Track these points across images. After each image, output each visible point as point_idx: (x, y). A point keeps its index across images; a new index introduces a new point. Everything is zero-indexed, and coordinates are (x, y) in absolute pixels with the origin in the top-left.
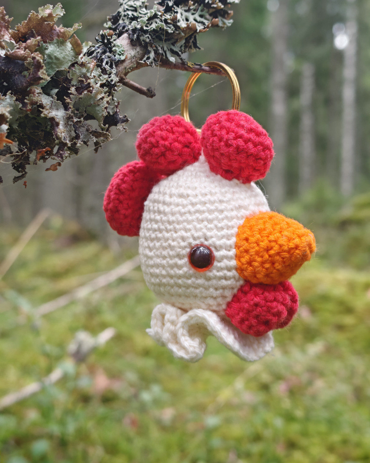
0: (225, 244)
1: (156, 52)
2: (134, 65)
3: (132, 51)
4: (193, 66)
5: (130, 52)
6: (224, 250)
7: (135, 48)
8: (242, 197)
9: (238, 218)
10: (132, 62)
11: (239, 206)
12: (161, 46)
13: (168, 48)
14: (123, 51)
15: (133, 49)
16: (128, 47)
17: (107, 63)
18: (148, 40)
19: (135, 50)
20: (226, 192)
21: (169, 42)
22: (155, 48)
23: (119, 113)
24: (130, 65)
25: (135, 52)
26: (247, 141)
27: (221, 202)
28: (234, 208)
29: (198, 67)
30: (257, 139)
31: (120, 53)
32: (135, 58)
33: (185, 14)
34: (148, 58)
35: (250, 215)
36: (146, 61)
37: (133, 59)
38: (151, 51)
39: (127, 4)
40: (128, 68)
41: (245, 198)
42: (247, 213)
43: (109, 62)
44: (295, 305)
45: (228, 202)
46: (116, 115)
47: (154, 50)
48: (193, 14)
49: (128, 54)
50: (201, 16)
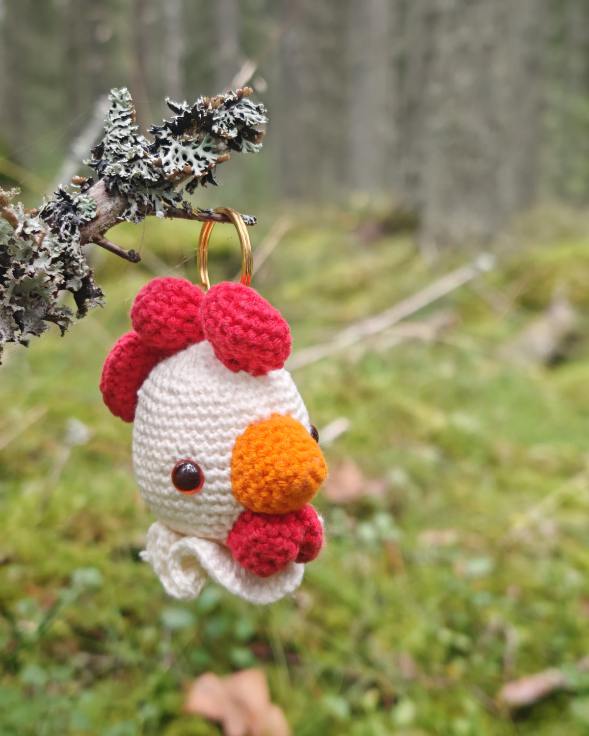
0: (217, 461)
1: (140, 204)
2: (113, 220)
3: (108, 203)
4: (199, 214)
5: (106, 205)
6: (216, 469)
7: (113, 199)
8: (247, 396)
9: (237, 427)
10: (108, 218)
11: (240, 410)
12: (148, 195)
13: (158, 197)
14: (94, 205)
15: (110, 200)
16: (103, 198)
17: (67, 227)
18: (126, 191)
19: (113, 202)
20: (226, 390)
21: (161, 188)
22: (138, 199)
23: (93, 284)
24: (105, 221)
25: (113, 204)
26: (247, 328)
27: (217, 404)
28: (233, 413)
29: (206, 215)
30: (263, 325)
31: (91, 209)
32: (112, 212)
33: (182, 149)
34: (129, 213)
35: (256, 421)
36: (126, 217)
37: (110, 213)
38: (131, 204)
39: (111, 133)
40: (103, 225)
41: (252, 398)
42: (252, 419)
43: (70, 225)
44: (314, 537)
45: (226, 404)
46: (89, 287)
47: (137, 202)
48: (194, 148)
49: (102, 208)
50: (206, 149)
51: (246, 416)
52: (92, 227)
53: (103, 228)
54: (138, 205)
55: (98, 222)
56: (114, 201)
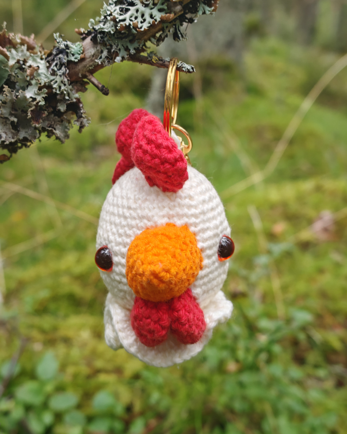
3: (92, 49)
4: (157, 62)
5: (91, 51)
7: (96, 46)
8: (151, 206)
9: (138, 228)
10: (92, 60)
11: (142, 216)
12: (116, 44)
14: (82, 50)
15: (93, 47)
16: (90, 46)
18: (99, 40)
20: (139, 199)
21: (127, 40)
22: (108, 47)
25: (95, 50)
27: (129, 208)
28: (136, 217)
29: (161, 62)
32: (95, 56)
33: (142, 9)
34: (101, 57)
35: (152, 227)
36: (99, 60)
37: (93, 57)
41: (154, 208)
42: (149, 224)
45: (135, 209)
47: (108, 49)
48: (152, 9)
49: (88, 52)
50: (160, 10)
51: (145, 221)
52: (80, 66)
53: (88, 67)
54: (108, 52)
55: (84, 63)
56: (96, 48)
